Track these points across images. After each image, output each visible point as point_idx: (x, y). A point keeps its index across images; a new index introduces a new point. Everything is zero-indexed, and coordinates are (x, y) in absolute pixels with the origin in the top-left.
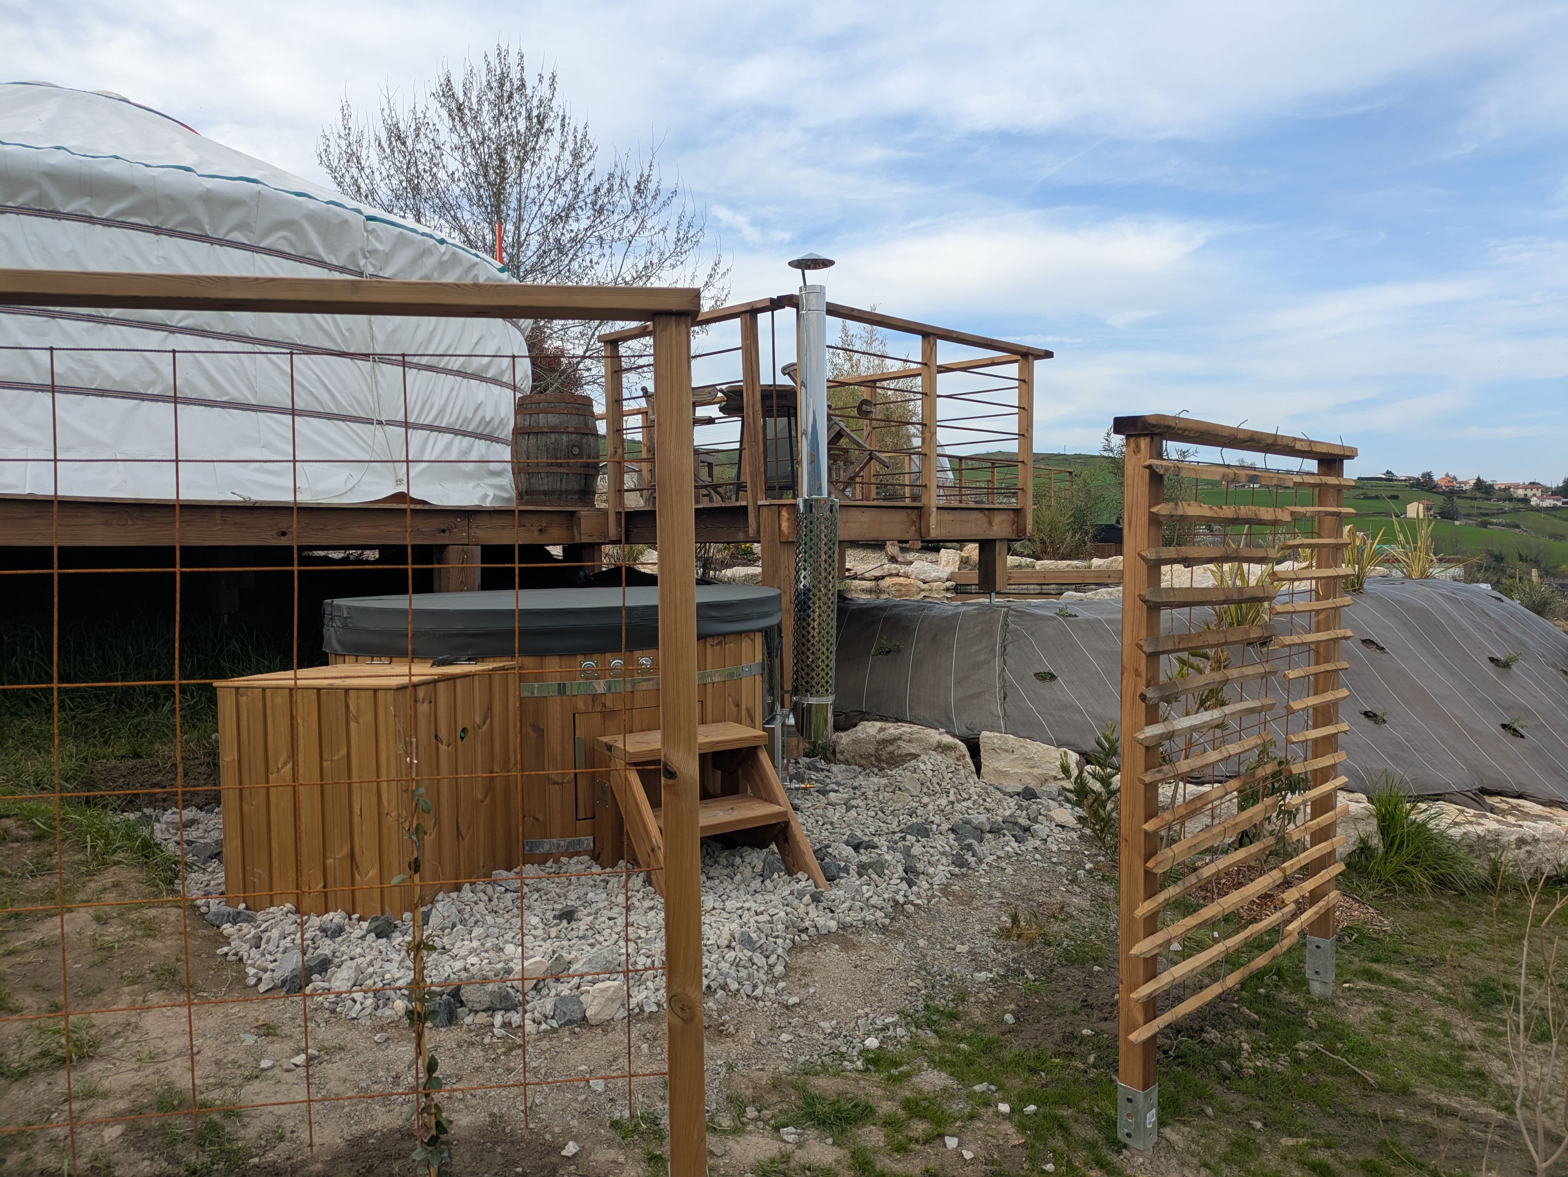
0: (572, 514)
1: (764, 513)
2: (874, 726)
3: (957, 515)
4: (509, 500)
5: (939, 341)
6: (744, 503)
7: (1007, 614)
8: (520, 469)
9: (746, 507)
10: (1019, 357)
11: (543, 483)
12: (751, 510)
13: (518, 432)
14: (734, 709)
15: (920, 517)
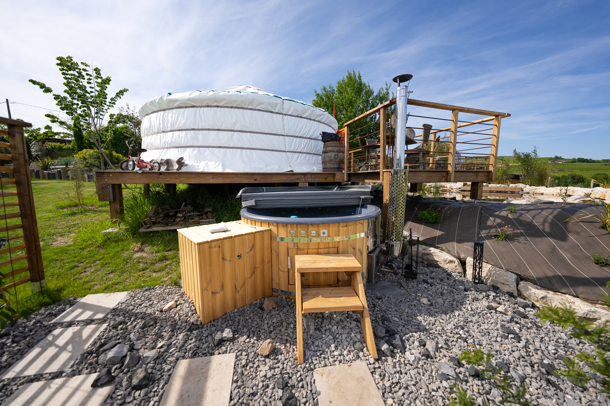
0: (335, 174)
1: (385, 173)
2: (422, 247)
3: (463, 174)
4: (321, 170)
5: (459, 113)
6: (379, 171)
7: (481, 210)
8: (324, 162)
9: (379, 172)
10: (494, 117)
11: (328, 166)
12: (381, 173)
13: (323, 152)
14: (352, 250)
15: (447, 175)
